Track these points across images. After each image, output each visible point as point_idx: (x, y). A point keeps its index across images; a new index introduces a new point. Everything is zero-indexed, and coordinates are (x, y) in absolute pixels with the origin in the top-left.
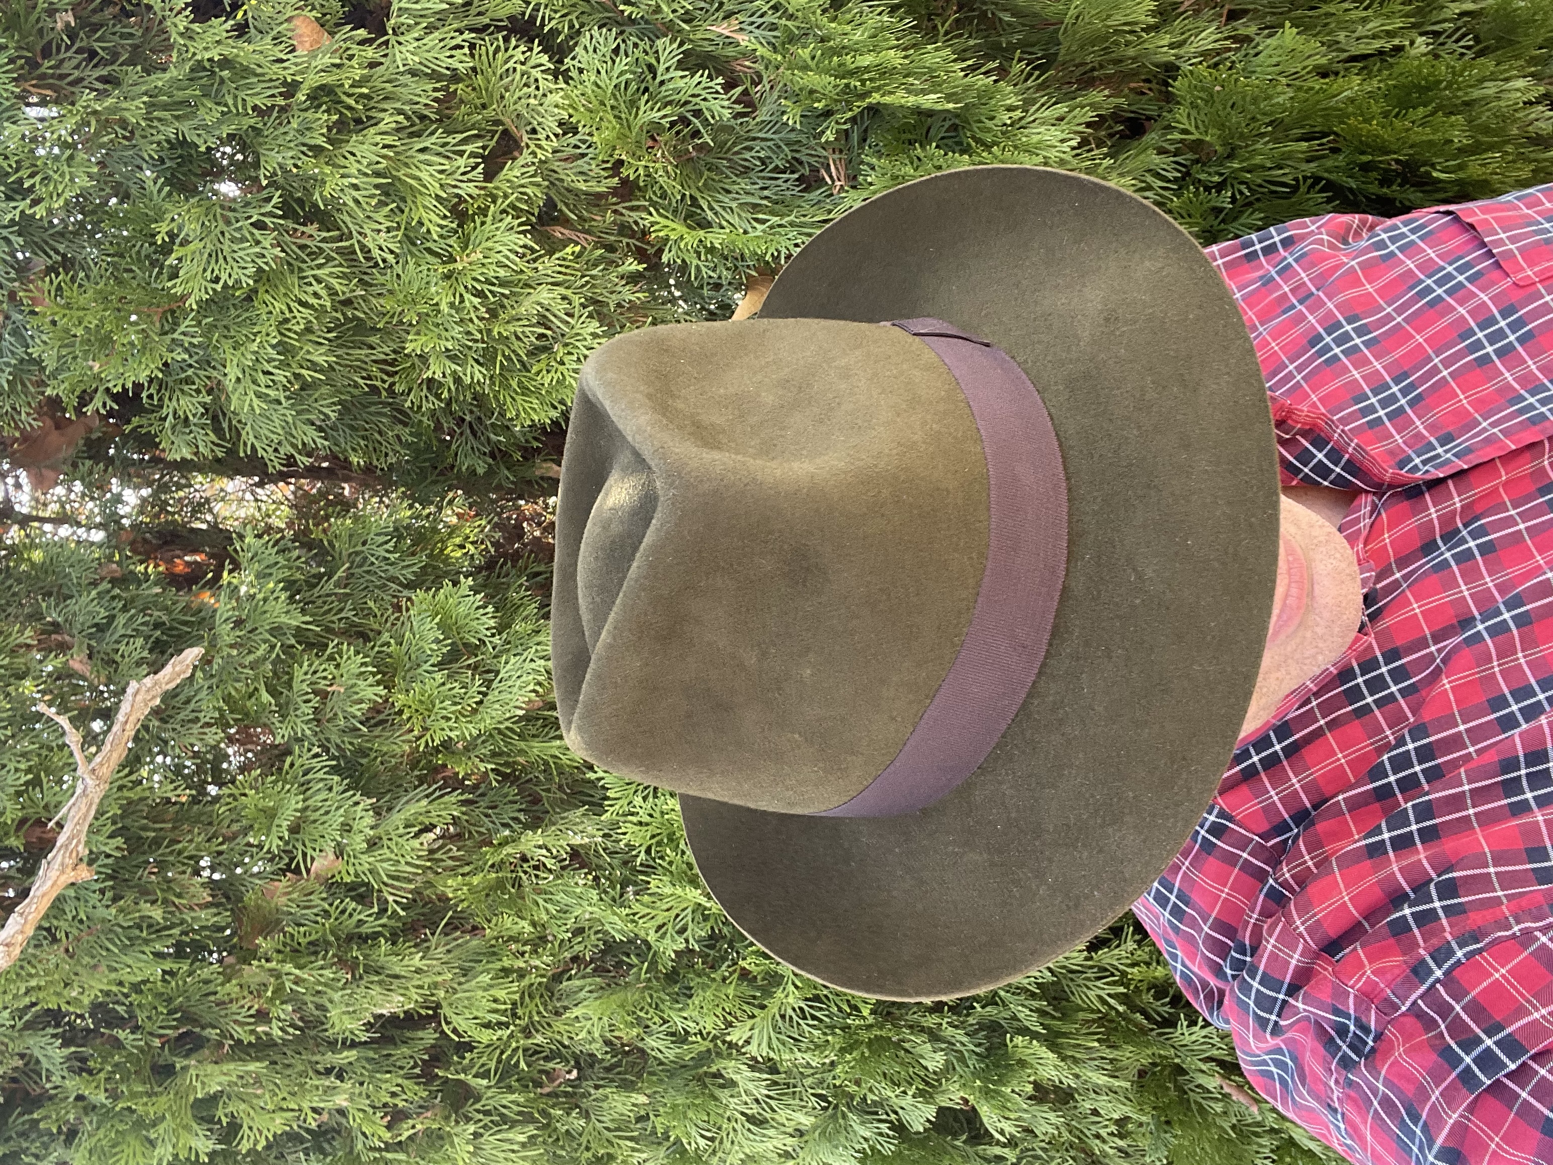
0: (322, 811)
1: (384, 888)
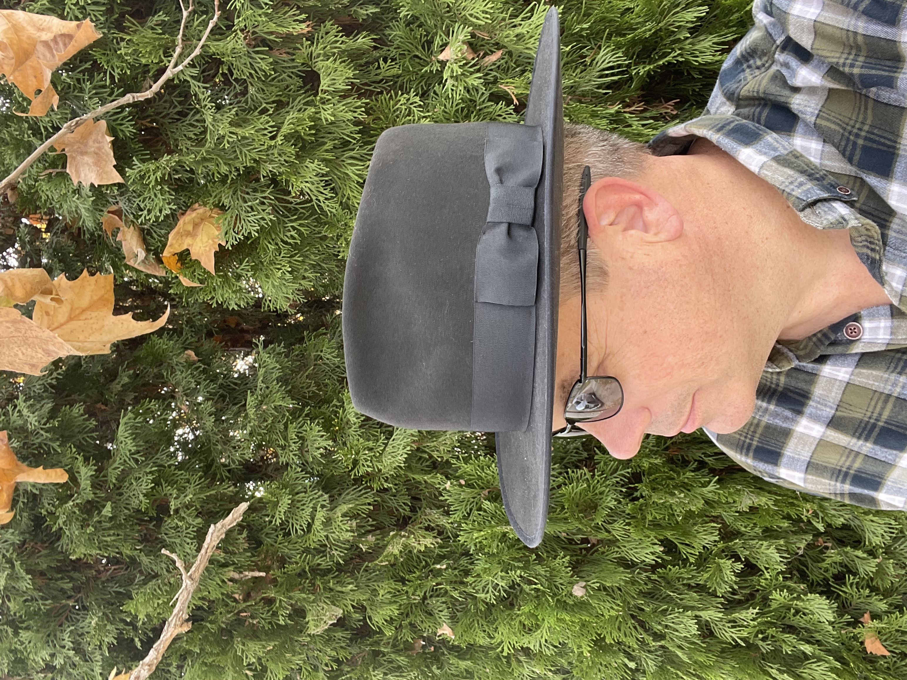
0: (302, 503)
1: (333, 547)
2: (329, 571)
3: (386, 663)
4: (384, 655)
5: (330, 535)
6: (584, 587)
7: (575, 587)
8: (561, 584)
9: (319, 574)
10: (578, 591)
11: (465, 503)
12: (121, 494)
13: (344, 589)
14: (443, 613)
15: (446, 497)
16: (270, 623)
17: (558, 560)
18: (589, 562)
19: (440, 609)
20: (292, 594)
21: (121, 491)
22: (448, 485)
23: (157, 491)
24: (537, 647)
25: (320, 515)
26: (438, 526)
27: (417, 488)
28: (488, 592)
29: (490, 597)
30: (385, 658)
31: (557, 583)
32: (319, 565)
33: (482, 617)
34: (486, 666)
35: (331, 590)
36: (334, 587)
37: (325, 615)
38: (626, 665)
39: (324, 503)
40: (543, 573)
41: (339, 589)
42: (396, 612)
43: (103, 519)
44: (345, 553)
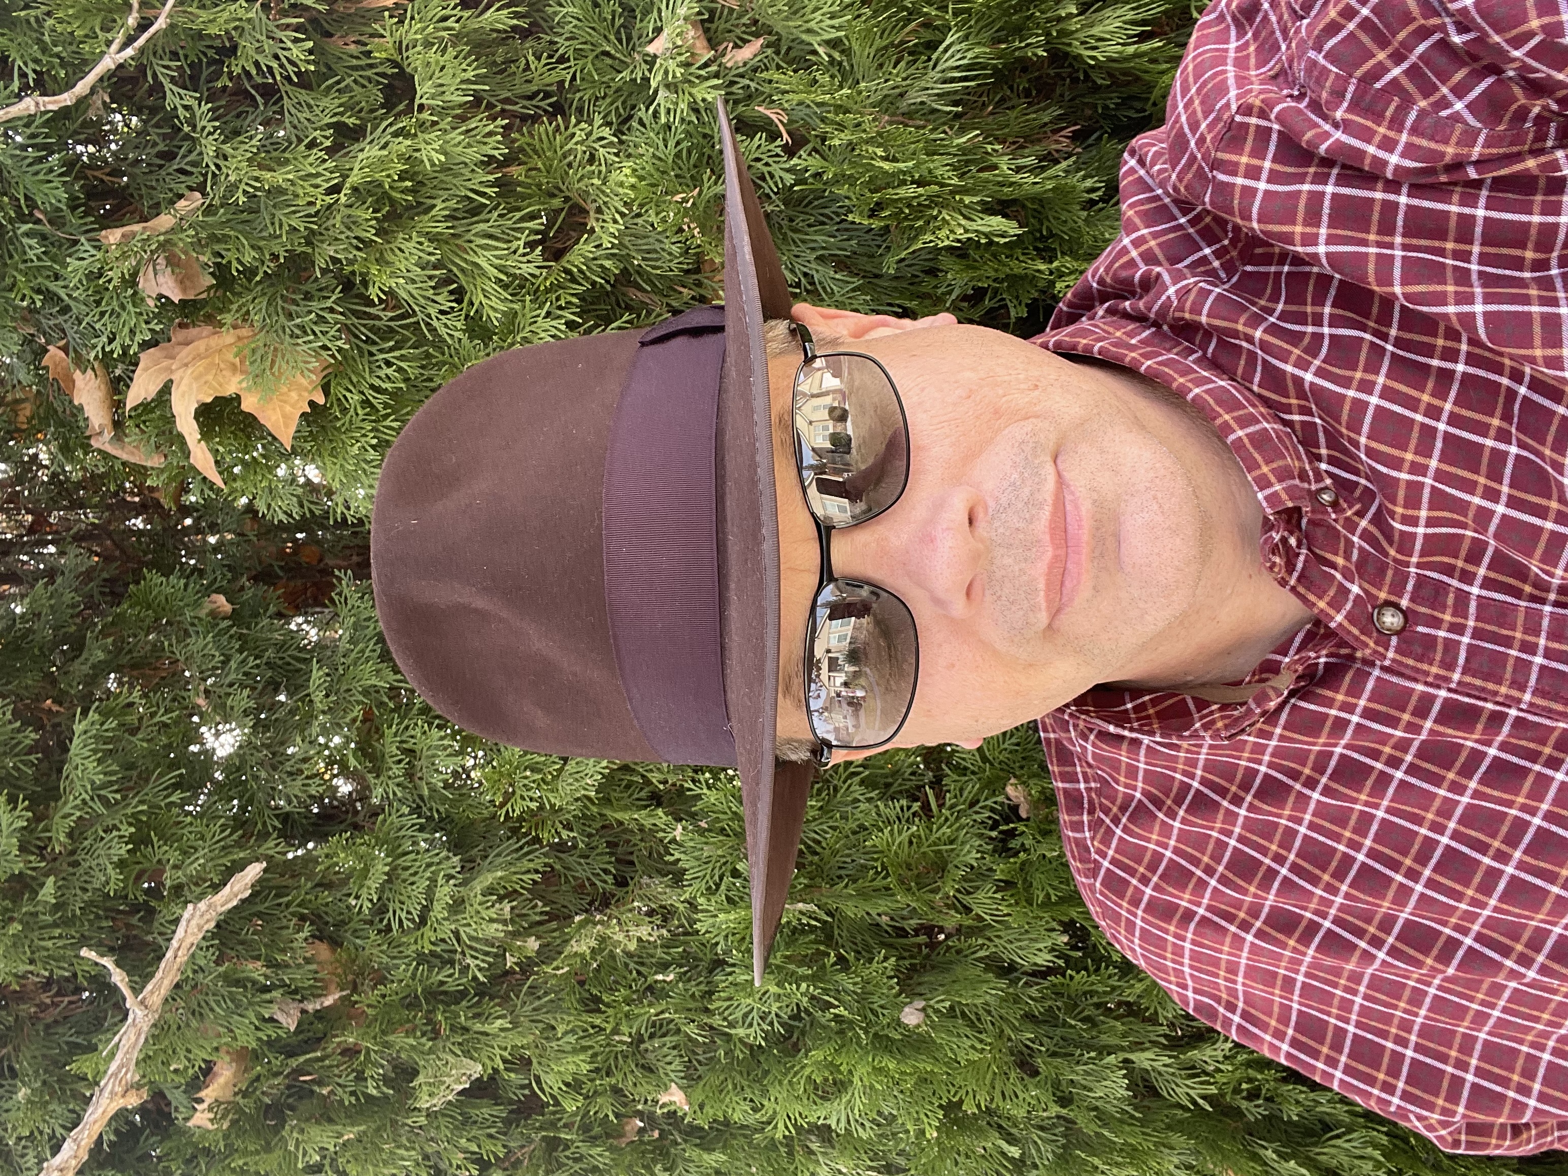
0: (411, 871)
1: (467, 951)
2: (463, 994)
3: (570, 1162)
4: (567, 1147)
5: (461, 930)
6: (923, 1010)
7: (907, 1010)
8: (882, 1007)
9: (442, 1002)
10: (911, 1017)
11: (711, 865)
12: (76, 864)
13: (487, 1028)
14: (673, 1067)
15: (677, 855)
16: (353, 1093)
17: (875, 965)
18: (933, 967)
19: (669, 1059)
20: (391, 1038)
21: (75, 857)
22: (678, 832)
23: (145, 857)
24: (843, 1124)
25: (444, 893)
26: (661, 907)
27: (628, 842)
28: (751, 1025)
29: (753, 1034)
30: (567, 1153)
31: (875, 1006)
32: (442, 983)
33: (741, 1073)
34: (751, 1162)
35: (466, 1030)
36: (469, 1024)
37: (450, 1076)
38: (1003, 1154)
39: (453, 872)
40: (851, 987)
41: (478, 1027)
42: (585, 1068)
43: (40, 908)
44: (489, 963)
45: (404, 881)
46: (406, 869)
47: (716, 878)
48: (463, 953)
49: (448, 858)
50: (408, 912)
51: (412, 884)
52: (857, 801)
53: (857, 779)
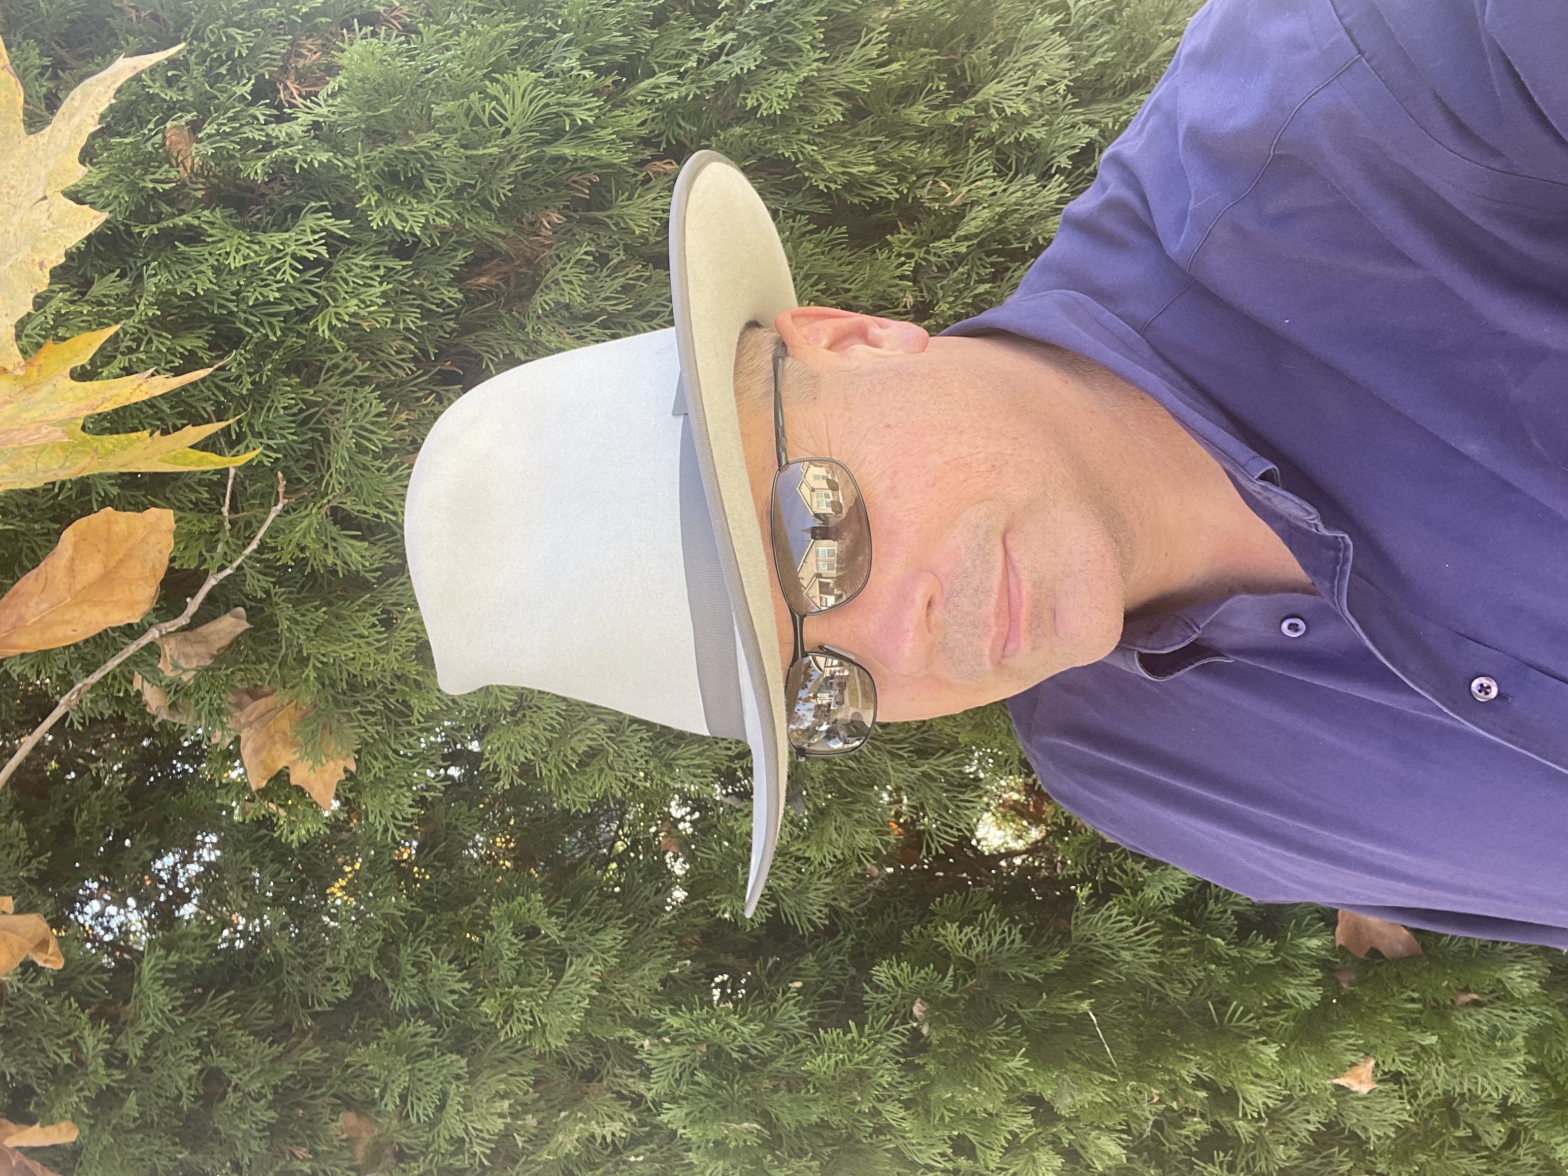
44: (491, 1149)
45: (420, 1080)
46: (420, 1070)
47: (677, 1075)
48: (471, 1142)
49: (458, 1061)
50: (425, 1109)
51: (428, 1083)
52: (792, 1018)
53: (792, 1002)
